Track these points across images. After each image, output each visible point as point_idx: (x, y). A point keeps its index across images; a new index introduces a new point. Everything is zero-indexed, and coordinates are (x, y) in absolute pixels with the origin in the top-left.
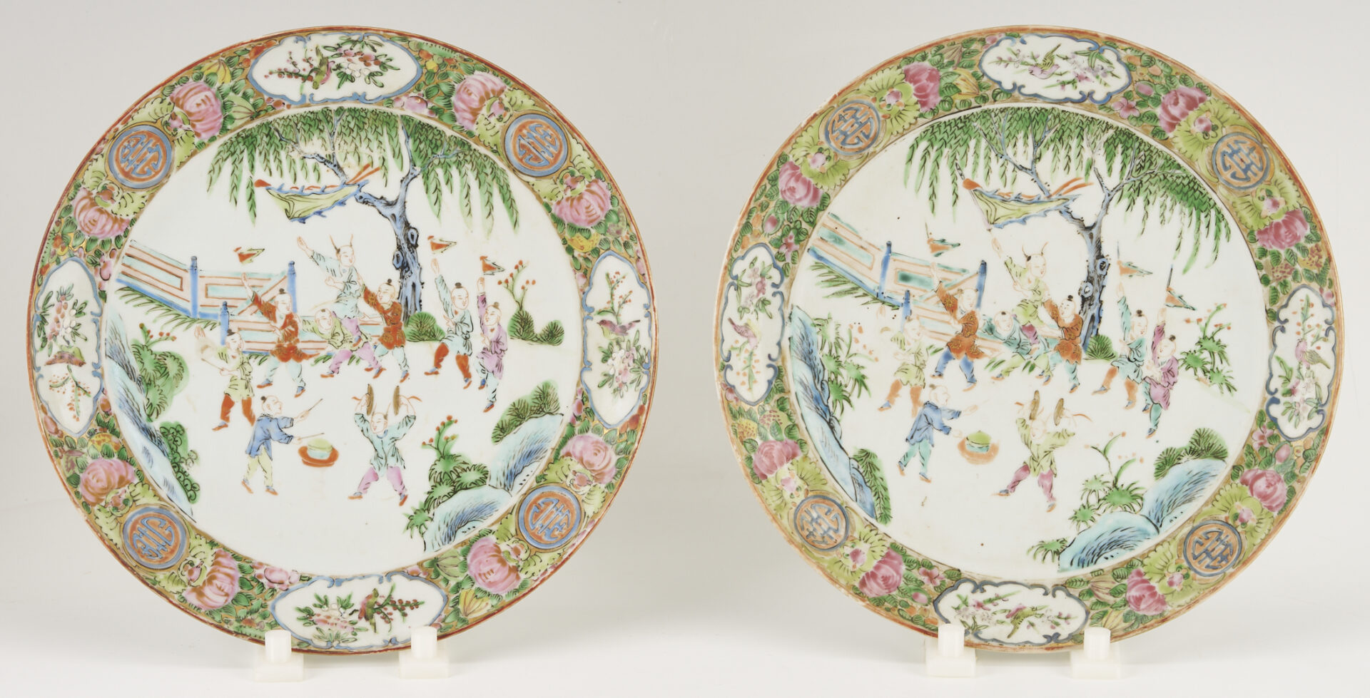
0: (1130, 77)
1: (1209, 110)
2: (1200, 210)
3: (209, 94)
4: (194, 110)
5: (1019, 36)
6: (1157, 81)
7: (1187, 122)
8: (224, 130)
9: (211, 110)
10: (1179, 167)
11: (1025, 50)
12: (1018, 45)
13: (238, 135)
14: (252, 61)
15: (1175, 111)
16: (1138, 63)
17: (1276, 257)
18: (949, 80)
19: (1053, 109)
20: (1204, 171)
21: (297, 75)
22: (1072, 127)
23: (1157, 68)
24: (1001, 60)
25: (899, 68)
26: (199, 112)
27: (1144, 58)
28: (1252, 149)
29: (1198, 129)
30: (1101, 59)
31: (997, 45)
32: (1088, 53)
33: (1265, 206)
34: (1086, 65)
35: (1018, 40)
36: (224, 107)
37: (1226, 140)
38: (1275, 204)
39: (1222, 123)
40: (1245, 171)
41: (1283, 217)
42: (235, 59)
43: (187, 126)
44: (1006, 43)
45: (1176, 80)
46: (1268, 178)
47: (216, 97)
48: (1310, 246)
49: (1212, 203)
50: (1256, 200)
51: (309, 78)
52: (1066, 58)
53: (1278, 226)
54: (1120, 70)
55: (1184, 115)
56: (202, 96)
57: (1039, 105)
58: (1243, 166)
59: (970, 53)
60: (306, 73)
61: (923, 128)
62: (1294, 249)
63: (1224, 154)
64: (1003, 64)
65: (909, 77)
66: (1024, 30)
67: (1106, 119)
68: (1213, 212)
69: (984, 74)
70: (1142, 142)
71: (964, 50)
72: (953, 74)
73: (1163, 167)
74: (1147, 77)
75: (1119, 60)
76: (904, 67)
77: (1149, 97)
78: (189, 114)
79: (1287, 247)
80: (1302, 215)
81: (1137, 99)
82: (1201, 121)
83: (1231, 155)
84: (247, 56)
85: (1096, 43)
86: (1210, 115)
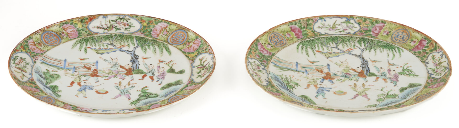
0: (360, 27)
1: (387, 28)
2: (392, 49)
3: (75, 30)
4: (69, 32)
5: (323, 18)
6: (368, 25)
7: (381, 33)
8: (78, 37)
9: (75, 33)
10: (382, 42)
11: (326, 23)
12: (324, 22)
13: (83, 39)
14: (89, 23)
15: (376, 32)
16: (361, 21)
17: (420, 52)
18: (305, 32)
19: (339, 36)
20: (390, 41)
21: (103, 28)
22: (346, 39)
23: (368, 21)
24: (319, 27)
25: (288, 25)
26: (71, 33)
27: (363, 19)
28: (403, 33)
29: (385, 34)
30: (350, 23)
31: (317, 22)
32: (346, 22)
33: (412, 44)
34: (346, 26)
35: (323, 20)
36: (79, 33)
37: (394, 34)
38: (415, 42)
39: (392, 30)
40: (403, 39)
41: (418, 43)
42: (84, 21)
43: (67, 36)
44: (320, 21)
45: (374, 23)
46: (410, 37)
47: (77, 31)
48: (428, 45)
49: (395, 46)
50: (409, 44)
51: (106, 29)
52: (339, 25)
53: (417, 46)
54: (357, 25)
55: (379, 32)
56: (72, 29)
57: (334, 36)
58: (402, 38)
59: (310, 24)
60: (106, 28)
61: (300, 42)
62: (424, 48)
63: (395, 37)
64: (320, 28)
65: (293, 30)
66: (324, 16)
67: (356, 36)
68: (396, 48)
69: (315, 31)
70: (368, 39)
71: (307, 23)
72: (305, 31)
73: (377, 43)
74: (365, 25)
75: (355, 22)
76: (290, 26)
77: (367, 31)
78: (68, 33)
79: (422, 49)
80: (424, 39)
81: (364, 32)
82: (385, 32)
83: (397, 37)
84: (87, 20)
85: (347, 18)
86: (387, 29)
